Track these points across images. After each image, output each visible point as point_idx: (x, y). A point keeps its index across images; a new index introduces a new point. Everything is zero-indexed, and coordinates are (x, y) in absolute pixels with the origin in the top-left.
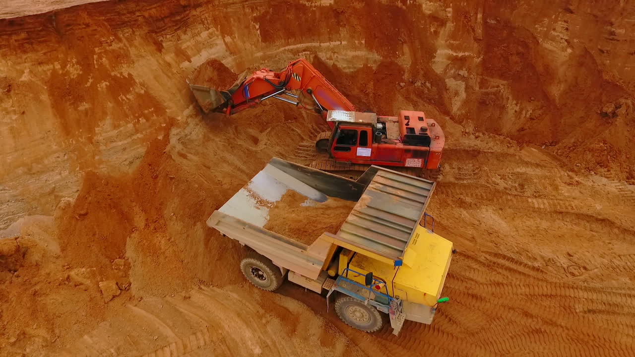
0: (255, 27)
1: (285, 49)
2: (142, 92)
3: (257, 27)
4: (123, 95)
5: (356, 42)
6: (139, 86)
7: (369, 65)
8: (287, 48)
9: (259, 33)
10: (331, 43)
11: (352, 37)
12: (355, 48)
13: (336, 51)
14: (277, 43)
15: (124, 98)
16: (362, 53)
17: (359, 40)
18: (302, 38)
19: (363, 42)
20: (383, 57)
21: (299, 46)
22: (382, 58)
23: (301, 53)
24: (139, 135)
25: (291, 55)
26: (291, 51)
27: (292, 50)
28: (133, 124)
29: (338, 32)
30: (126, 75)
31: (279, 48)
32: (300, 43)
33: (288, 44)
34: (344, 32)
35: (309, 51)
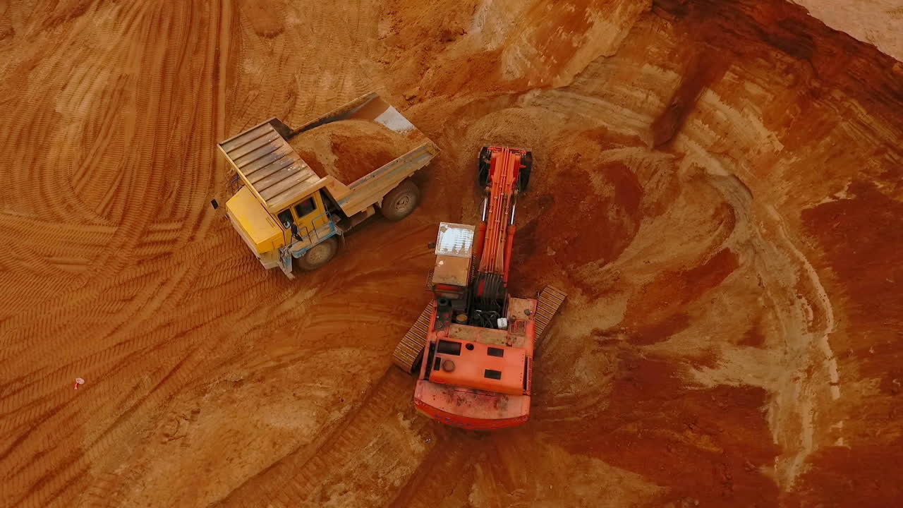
0: (838, 190)
1: (804, 263)
2: (575, 45)
3: (842, 195)
4: (563, 29)
5: (840, 425)
6: (582, 38)
7: (777, 459)
8: (808, 266)
9: (824, 201)
10: (834, 361)
11: (854, 414)
12: (822, 421)
13: (815, 375)
14: (811, 243)
15: (560, 32)
16: (809, 441)
17: (846, 430)
18: (842, 296)
19: (840, 442)
20: (791, 494)
21: (821, 291)
22: (788, 490)
23: (806, 302)
24: (529, 64)
25: (794, 279)
26: (804, 277)
27: (808, 278)
28: (538, 54)
29: (864, 373)
30: (590, 20)
31: (801, 249)
32: (829, 294)
33: (818, 268)
34: (867, 387)
35: (815, 318)
